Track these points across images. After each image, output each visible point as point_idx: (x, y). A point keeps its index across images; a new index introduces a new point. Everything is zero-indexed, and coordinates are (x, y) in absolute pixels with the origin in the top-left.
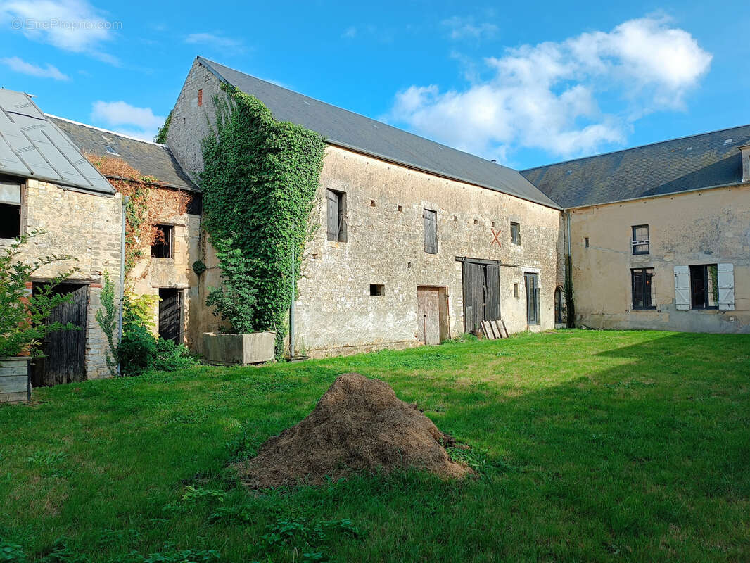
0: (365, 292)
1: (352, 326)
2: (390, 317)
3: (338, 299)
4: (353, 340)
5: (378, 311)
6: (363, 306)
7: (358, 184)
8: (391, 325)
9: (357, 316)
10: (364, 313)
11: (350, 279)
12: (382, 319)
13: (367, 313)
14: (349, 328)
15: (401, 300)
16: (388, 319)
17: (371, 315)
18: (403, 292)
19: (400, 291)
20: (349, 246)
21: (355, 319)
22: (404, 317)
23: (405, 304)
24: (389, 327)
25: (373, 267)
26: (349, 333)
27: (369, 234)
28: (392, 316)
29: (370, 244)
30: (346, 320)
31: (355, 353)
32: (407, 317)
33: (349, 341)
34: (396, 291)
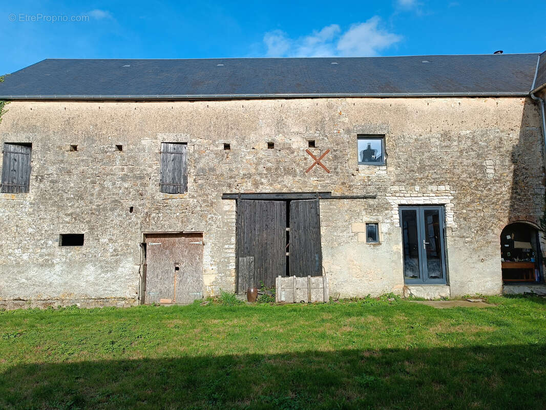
0: (50, 242)
1: (27, 279)
2: (90, 270)
3: (11, 251)
4: (28, 293)
5: (70, 264)
6: (47, 257)
7: (51, 132)
8: (91, 278)
9: (36, 269)
10: (47, 264)
11: (30, 230)
12: (75, 272)
13: (53, 265)
14: (24, 280)
15: (111, 250)
16: (85, 272)
17: (58, 268)
18: (116, 241)
19: (110, 240)
20: (31, 196)
21: (33, 272)
22: (113, 269)
23: (117, 255)
24: (87, 282)
25: (67, 215)
26: (21, 286)
27: (64, 181)
28: (92, 268)
29: (64, 191)
30: (19, 272)
31: (26, 307)
32: (120, 269)
33: (22, 294)
34: (103, 241)
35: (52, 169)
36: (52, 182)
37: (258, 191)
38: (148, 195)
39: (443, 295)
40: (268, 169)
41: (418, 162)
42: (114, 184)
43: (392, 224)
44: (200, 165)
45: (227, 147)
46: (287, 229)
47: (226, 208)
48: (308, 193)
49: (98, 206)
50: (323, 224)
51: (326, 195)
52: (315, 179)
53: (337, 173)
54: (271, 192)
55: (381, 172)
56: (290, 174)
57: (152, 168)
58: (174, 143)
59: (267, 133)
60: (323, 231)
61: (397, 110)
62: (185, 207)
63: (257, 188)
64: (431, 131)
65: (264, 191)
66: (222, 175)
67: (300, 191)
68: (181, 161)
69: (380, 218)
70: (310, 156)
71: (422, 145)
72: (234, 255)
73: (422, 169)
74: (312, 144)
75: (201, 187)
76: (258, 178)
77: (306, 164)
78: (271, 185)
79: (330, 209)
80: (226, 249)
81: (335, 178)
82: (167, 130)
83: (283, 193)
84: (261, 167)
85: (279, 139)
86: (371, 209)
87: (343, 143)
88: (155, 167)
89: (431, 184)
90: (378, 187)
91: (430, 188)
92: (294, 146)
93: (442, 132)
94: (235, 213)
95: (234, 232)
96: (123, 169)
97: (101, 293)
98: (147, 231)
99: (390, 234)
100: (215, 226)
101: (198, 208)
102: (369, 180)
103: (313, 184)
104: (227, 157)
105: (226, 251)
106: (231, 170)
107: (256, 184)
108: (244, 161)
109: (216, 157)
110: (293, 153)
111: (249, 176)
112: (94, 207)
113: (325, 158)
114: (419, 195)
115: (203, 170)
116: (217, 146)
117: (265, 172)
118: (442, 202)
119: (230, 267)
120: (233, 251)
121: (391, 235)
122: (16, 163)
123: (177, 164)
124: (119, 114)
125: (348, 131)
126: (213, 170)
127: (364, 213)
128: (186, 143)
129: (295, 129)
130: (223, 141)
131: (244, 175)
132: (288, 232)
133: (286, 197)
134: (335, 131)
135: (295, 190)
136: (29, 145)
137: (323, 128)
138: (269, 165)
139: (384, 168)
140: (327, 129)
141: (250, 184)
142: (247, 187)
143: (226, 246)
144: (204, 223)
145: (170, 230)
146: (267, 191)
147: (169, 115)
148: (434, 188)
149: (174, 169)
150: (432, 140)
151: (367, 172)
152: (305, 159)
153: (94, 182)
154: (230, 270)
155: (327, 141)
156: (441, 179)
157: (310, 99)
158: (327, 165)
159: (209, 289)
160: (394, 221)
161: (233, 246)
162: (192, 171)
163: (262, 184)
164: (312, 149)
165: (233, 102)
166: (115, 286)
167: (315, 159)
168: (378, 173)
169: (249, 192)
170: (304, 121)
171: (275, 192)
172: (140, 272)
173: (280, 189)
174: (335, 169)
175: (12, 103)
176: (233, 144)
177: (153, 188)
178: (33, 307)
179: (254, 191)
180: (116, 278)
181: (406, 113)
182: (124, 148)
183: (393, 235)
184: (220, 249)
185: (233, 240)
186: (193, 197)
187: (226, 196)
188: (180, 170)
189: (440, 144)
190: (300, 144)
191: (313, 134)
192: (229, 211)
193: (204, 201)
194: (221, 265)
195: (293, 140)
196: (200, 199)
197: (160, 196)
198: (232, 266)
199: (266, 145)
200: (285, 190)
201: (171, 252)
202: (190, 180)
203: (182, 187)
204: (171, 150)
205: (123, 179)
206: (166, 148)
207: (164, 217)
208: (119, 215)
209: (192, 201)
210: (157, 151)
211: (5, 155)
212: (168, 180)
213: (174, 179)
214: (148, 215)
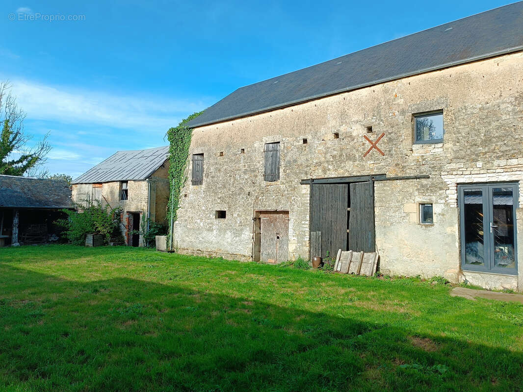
0: (211, 216)
2: (229, 235)
5: (220, 230)
6: (210, 225)
7: (211, 145)
8: (229, 240)
9: (206, 232)
10: (210, 230)
11: (203, 208)
12: (222, 236)
13: (212, 230)
14: (201, 239)
15: (239, 222)
16: (226, 236)
17: (215, 232)
18: (241, 216)
19: (238, 215)
20: (204, 186)
21: (205, 233)
22: (240, 235)
23: (241, 226)
24: (227, 242)
25: (219, 198)
26: (200, 242)
27: (217, 176)
28: (230, 234)
29: (217, 183)
30: (199, 234)
31: (202, 255)
32: (243, 236)
33: (200, 247)
34: (235, 215)
35: (212, 169)
36: (212, 177)
37: (326, 177)
38: (258, 184)
39: (508, 286)
40: (334, 157)
41: (483, 135)
42: (240, 176)
43: (447, 204)
44: (288, 158)
45: (305, 141)
46: (349, 209)
47: (304, 191)
48: (366, 176)
49: (233, 192)
50: (377, 204)
51: (382, 177)
52: (372, 162)
53: (392, 155)
54: (336, 176)
55: (436, 150)
56: (350, 160)
57: (259, 163)
58: (272, 143)
59: (333, 124)
60: (377, 211)
61: (458, 79)
62: (278, 191)
63: (325, 173)
64: (501, 96)
65: (330, 176)
66: (301, 165)
67: (359, 174)
68: (276, 157)
69: (434, 198)
70: (367, 142)
71: (489, 114)
72: (308, 229)
73: (487, 141)
74: (370, 129)
75: (288, 175)
76: (326, 165)
77: (364, 149)
78: (336, 170)
79: (384, 190)
80: (303, 224)
81: (389, 160)
82: (268, 134)
83: (345, 177)
84: (328, 156)
85: (343, 129)
86: (424, 189)
87: (397, 125)
88: (261, 163)
89: (498, 158)
90: (433, 165)
91: (496, 163)
92: (354, 134)
93: (516, 95)
94: (309, 196)
95: (309, 211)
96: (245, 165)
97: (233, 251)
98: (257, 209)
99: (443, 215)
100: (296, 207)
101: (286, 192)
102: (424, 160)
103: (370, 167)
104: (305, 150)
105: (304, 226)
106: (307, 160)
107: (324, 171)
108: (317, 151)
109: (298, 151)
110: (353, 140)
111: (319, 164)
112: (231, 193)
113: (380, 142)
114: (482, 172)
115: (289, 162)
116: (298, 142)
117: (332, 160)
118: (514, 178)
119: (306, 239)
120: (308, 226)
121: (445, 216)
122: (198, 167)
123: (274, 159)
124: (242, 127)
125: (403, 112)
126: (295, 161)
127: (416, 193)
128: (279, 142)
129: (355, 118)
130: (302, 137)
131: (317, 163)
132: (349, 212)
133: (347, 180)
134: (391, 115)
135: (355, 174)
136: (202, 154)
137: (379, 113)
138: (335, 153)
139: (441, 145)
140: (383, 113)
141: (320, 171)
142: (318, 174)
143: (303, 222)
144: (289, 203)
145: (269, 209)
146: (333, 176)
147: (269, 122)
148: (503, 162)
149: (272, 163)
150: (502, 106)
151: (421, 151)
152: (364, 144)
153: (230, 176)
154: (305, 242)
155: (383, 124)
156: (512, 152)
157: (368, 88)
158: (382, 149)
159: (292, 255)
160: (450, 201)
161: (308, 222)
162: (282, 163)
163: (329, 170)
164: (370, 134)
165: (309, 103)
166: (240, 247)
167: (372, 144)
168: (434, 151)
169: (320, 177)
170: (362, 109)
171: (339, 176)
172: (253, 238)
173: (343, 173)
174: (390, 151)
175: (196, 129)
176: (309, 138)
177: (260, 178)
178: (204, 255)
179: (323, 177)
180: (241, 241)
181: (468, 79)
182: (245, 151)
183: (447, 216)
184: (299, 224)
185: (308, 218)
186: (283, 183)
187: (304, 182)
188: (276, 163)
189: (513, 110)
190: (359, 131)
191: (371, 121)
192: (305, 194)
193: (290, 186)
194: (300, 236)
195: (353, 128)
196: (287, 184)
197: (264, 184)
198: (307, 239)
199: (333, 136)
200: (346, 175)
201: (274, 225)
202: (281, 170)
203: (277, 176)
204: (271, 149)
205: (245, 173)
206: (268, 147)
207: (266, 199)
208: (243, 198)
209: (282, 187)
210: (262, 151)
211: (193, 162)
212: (269, 172)
213: (272, 170)
214: (257, 198)
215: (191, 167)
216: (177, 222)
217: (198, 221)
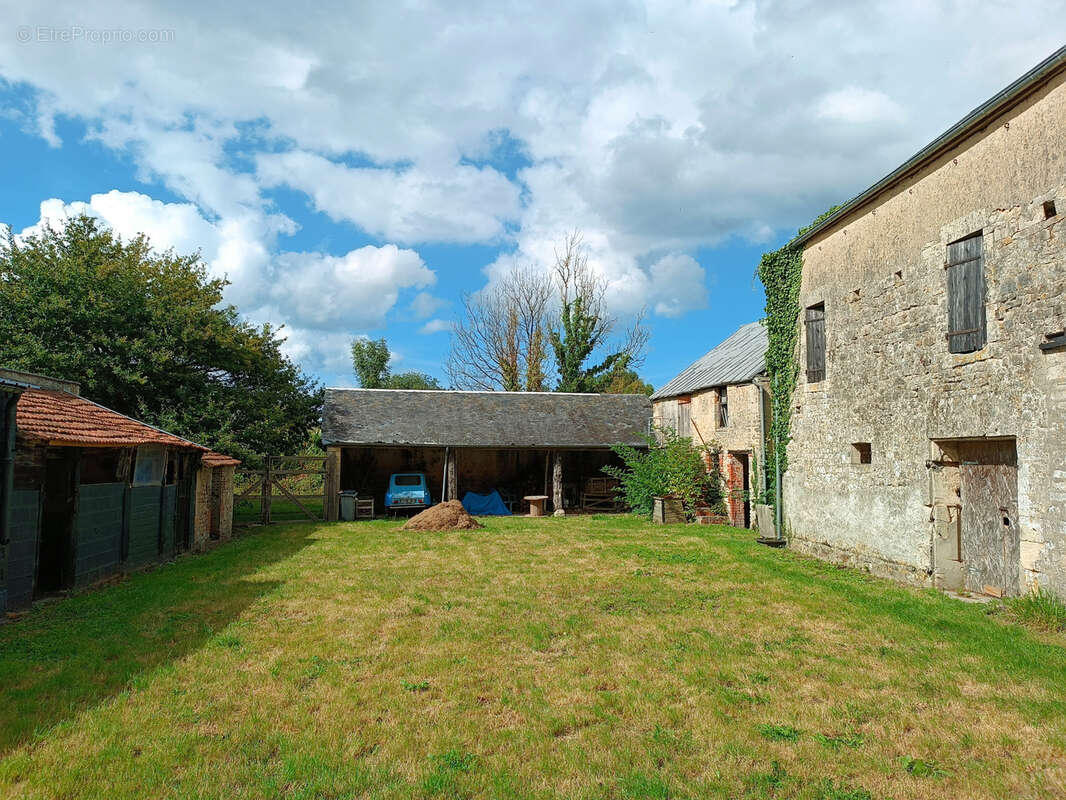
0: (844, 457)
2: (879, 508)
4: (833, 535)
5: (861, 495)
6: (842, 482)
7: (837, 277)
8: (881, 523)
9: (836, 499)
10: (844, 493)
11: (829, 438)
12: (866, 510)
13: (847, 495)
14: (829, 515)
15: (898, 474)
16: (874, 511)
17: (852, 500)
18: (902, 457)
19: (896, 453)
20: (827, 384)
21: (834, 503)
22: (902, 510)
23: (904, 484)
24: (877, 528)
25: (856, 411)
26: (827, 524)
27: (851, 355)
28: (881, 505)
29: (852, 371)
30: (825, 502)
31: (831, 557)
32: (908, 511)
33: (828, 535)
34: (890, 455)
35: (841, 337)
36: (842, 358)
38: (934, 365)
42: (896, 348)
44: (1005, 275)
49: (882, 392)
57: (937, 303)
58: (964, 239)
62: (986, 379)
66: (1044, 287)
68: (977, 277)
75: (1009, 328)
82: (953, 214)
88: (940, 301)
96: (905, 317)
97: (892, 551)
98: (937, 436)
100: (1036, 422)
101: (1006, 381)
104: (1051, 238)
105: (1058, 485)
106: (1058, 269)
109: (1030, 246)
112: (878, 394)
115: (1010, 285)
116: (1032, 218)
123: (972, 284)
126: (1027, 279)
128: (980, 233)
130: (1042, 199)
136: (822, 306)
143: (1057, 474)
144: (1015, 415)
145: (966, 434)
149: (968, 298)
159: (1030, 578)
162: (993, 293)
166: (904, 542)
172: (931, 520)
176: (1060, 197)
177: (939, 346)
178: (836, 558)
180: (905, 527)
182: (904, 276)
186: (997, 354)
188: (976, 297)
193: (1015, 361)
194: (1050, 522)
196: (1008, 357)
197: (950, 360)
201: (993, 482)
202: (990, 315)
203: (980, 334)
204: (962, 256)
205: (906, 338)
206: (954, 253)
207: (956, 404)
208: (904, 407)
209: (996, 365)
210: (942, 267)
211: (808, 327)
212: (959, 324)
213: (967, 319)
214: (935, 404)
215: (804, 340)
216: (787, 473)
217: (822, 470)
